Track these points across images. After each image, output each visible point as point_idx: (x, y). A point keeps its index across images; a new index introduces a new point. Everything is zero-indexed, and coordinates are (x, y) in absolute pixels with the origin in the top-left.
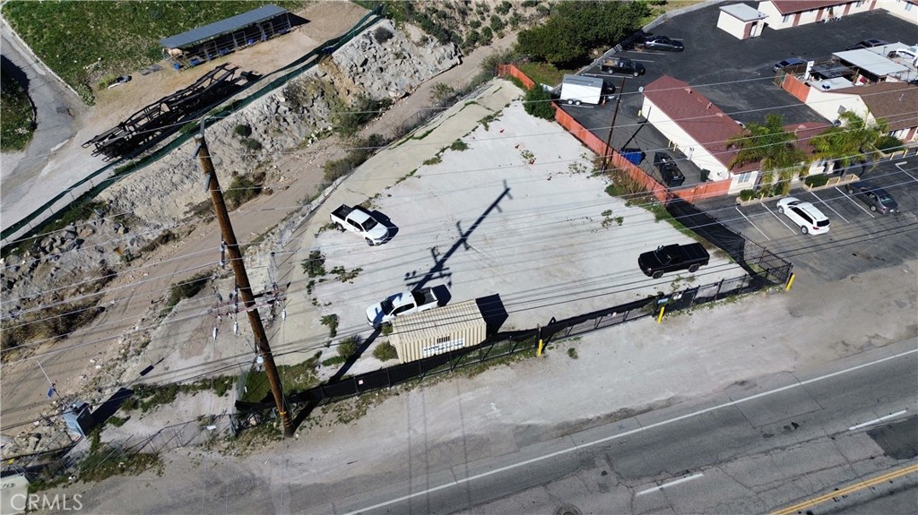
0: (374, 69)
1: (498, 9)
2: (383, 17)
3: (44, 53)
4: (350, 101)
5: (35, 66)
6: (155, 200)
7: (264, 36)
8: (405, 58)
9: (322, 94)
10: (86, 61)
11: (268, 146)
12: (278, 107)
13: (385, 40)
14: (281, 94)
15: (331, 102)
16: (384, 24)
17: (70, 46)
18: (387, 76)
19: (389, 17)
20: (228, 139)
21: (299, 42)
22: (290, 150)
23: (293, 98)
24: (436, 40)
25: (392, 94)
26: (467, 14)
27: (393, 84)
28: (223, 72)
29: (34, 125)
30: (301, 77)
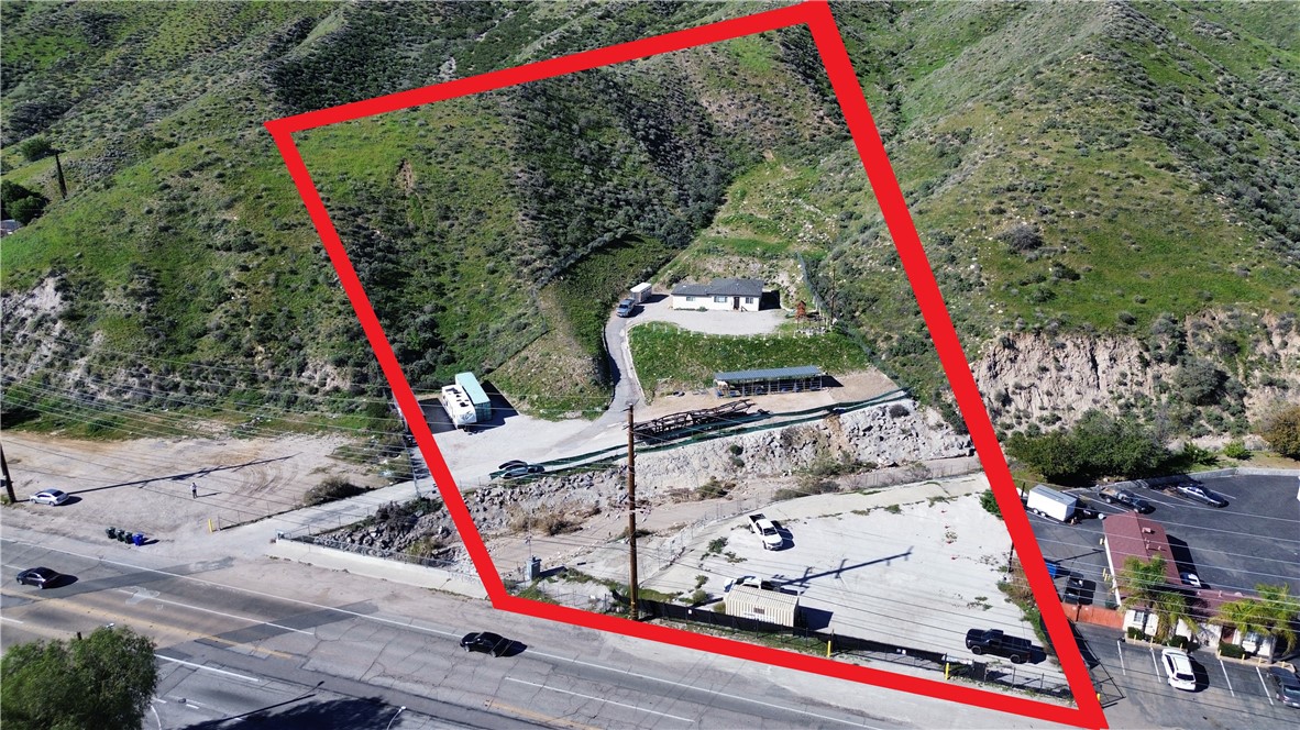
0: (874, 436)
1: (1042, 419)
2: (908, 396)
3: (639, 365)
4: (837, 454)
5: (629, 371)
6: (649, 476)
7: (795, 388)
8: (911, 435)
9: (815, 442)
10: (661, 375)
11: (749, 467)
12: (772, 441)
13: (899, 416)
14: (779, 433)
15: (820, 450)
16: (907, 403)
17: (657, 363)
18: (884, 446)
19: (915, 399)
20: (721, 453)
21: (826, 397)
22: (764, 476)
23: (788, 440)
24: (951, 428)
25: (880, 461)
26: (1000, 415)
27: (887, 453)
28: (743, 404)
29: (607, 408)
30: (804, 424)
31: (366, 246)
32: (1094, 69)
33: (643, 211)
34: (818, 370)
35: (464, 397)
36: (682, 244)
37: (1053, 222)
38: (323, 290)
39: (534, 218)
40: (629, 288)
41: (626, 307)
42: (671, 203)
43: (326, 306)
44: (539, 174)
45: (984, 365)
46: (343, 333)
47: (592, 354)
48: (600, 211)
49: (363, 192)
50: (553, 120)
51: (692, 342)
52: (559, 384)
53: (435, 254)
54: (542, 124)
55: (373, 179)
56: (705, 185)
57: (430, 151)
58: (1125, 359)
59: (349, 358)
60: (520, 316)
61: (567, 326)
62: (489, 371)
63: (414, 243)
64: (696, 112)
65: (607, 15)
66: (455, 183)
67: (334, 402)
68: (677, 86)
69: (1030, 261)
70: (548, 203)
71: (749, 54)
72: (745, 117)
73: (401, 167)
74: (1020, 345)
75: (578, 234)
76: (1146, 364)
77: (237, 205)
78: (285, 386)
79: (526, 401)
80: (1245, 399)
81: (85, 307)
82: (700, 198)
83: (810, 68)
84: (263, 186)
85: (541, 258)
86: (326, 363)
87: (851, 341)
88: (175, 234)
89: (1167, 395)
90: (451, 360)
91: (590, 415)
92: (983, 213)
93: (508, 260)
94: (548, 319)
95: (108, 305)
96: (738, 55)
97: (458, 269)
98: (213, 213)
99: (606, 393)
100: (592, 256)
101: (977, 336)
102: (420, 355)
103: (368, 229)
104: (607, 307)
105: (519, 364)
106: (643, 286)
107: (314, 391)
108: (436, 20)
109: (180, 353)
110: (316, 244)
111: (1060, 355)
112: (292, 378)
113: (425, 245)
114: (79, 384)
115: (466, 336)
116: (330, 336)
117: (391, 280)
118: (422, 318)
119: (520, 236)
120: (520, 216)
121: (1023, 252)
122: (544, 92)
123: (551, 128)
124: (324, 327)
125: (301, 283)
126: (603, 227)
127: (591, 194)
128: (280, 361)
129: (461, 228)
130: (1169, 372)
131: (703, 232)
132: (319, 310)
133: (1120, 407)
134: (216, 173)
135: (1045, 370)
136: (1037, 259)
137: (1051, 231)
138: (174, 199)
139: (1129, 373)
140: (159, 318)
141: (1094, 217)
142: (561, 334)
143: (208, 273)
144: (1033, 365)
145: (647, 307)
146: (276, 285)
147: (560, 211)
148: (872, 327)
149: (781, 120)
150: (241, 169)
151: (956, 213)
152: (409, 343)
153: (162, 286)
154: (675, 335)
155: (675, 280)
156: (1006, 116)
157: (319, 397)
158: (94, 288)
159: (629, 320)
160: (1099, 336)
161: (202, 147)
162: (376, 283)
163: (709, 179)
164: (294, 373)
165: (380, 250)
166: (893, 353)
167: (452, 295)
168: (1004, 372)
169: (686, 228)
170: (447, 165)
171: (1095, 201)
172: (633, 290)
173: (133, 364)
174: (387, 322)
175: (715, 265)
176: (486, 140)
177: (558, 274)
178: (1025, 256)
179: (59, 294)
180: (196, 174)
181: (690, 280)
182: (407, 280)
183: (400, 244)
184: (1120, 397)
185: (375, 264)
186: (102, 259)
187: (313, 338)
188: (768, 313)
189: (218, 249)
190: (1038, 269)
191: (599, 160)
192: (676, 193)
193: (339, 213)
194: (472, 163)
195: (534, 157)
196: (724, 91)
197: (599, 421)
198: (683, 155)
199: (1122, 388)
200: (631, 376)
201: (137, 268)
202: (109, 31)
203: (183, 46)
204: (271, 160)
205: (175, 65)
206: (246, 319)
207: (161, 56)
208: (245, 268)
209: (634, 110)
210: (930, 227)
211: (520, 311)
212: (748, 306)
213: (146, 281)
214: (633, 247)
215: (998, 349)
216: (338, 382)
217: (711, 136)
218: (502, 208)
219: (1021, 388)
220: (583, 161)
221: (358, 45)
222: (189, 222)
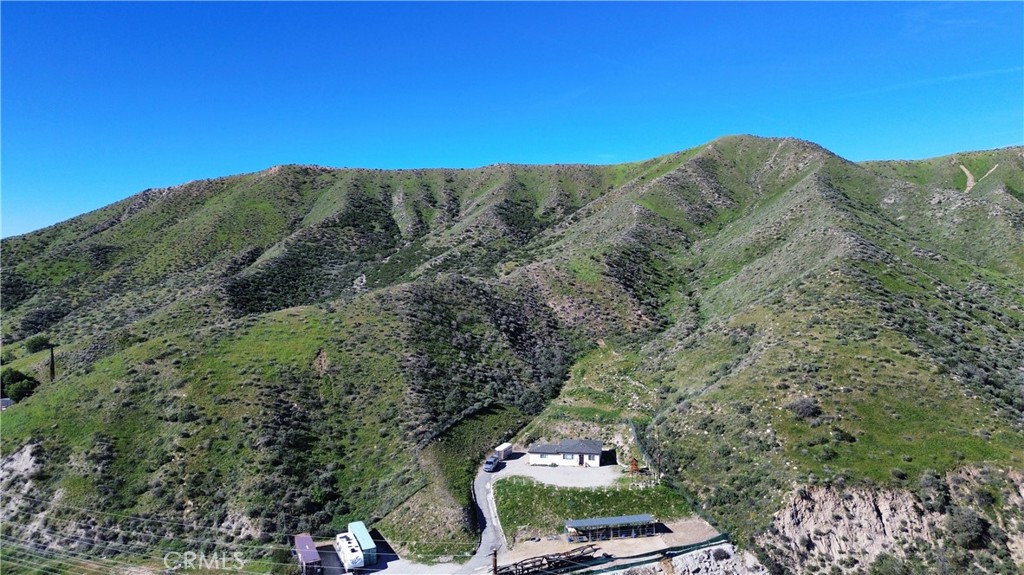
1: (842, 562)
2: (725, 537)
3: (502, 513)
5: (494, 520)
7: (633, 534)
10: (521, 523)
13: (722, 559)
16: (727, 547)
17: (517, 512)
19: (734, 544)
21: (659, 542)
24: (766, 570)
26: (807, 558)
28: (590, 549)
29: (474, 553)
30: (642, 567)
31: (285, 415)
32: (842, 282)
33: (505, 385)
34: (651, 518)
35: (354, 543)
36: (536, 411)
37: (828, 395)
38: (247, 452)
39: (419, 392)
40: (494, 447)
41: (490, 463)
42: (527, 379)
43: (248, 466)
44: (425, 359)
45: (788, 513)
46: (260, 488)
47: (463, 505)
48: (472, 386)
49: (287, 375)
50: (437, 318)
51: (546, 493)
52: (435, 531)
53: (339, 422)
54: (428, 321)
55: (295, 363)
56: (553, 365)
57: (342, 342)
58: (903, 509)
59: (262, 510)
60: (404, 472)
61: (442, 480)
62: (377, 520)
63: (323, 414)
64: (545, 311)
65: (479, 244)
66: (359, 366)
67: (246, 549)
68: (530, 294)
69: (814, 426)
70: (431, 380)
71: (583, 270)
72: (582, 315)
73: (318, 354)
74: (815, 496)
75: (454, 404)
76: (921, 513)
77: (186, 385)
78: (206, 536)
79: (407, 546)
80: (1008, 544)
81: (53, 469)
82: (550, 375)
83: (629, 280)
84: (209, 370)
85: (423, 424)
86: (243, 514)
87: (676, 492)
88: (134, 408)
89: (942, 540)
90: (345, 511)
91: (460, 559)
92: (772, 388)
93: (397, 425)
94: (427, 475)
95: (71, 467)
96: (575, 271)
97: (357, 433)
98: (167, 392)
99: (474, 539)
100: (464, 421)
101: (779, 488)
102: (320, 507)
103: (287, 402)
104: (476, 463)
105: (402, 514)
106: (505, 446)
107: (230, 539)
108: (353, 249)
109: (123, 507)
110: (245, 415)
111: (850, 506)
112: (213, 529)
113: (332, 415)
114: (36, 535)
115: (359, 490)
116: (249, 491)
117: (303, 444)
118: (326, 475)
119: (408, 406)
120: (409, 390)
121: (807, 419)
122: (431, 298)
123: (436, 323)
124: (244, 484)
125: (230, 447)
126: (473, 398)
127: (464, 372)
128: (205, 514)
129: (362, 401)
130: (941, 520)
131: (553, 402)
132: (241, 469)
133: (906, 551)
134: (174, 360)
135: (838, 518)
136: (819, 425)
137: (827, 403)
138: (138, 381)
139: (908, 521)
140: (110, 478)
141: (859, 392)
142: (438, 486)
143: (156, 440)
144: (828, 514)
145: (509, 463)
146: (210, 449)
147: (440, 386)
148: (692, 481)
149: (609, 317)
150: (194, 357)
151: (751, 388)
152: (312, 496)
153: (117, 451)
154: (532, 487)
155: (531, 440)
156: (781, 315)
157: (233, 545)
158: (62, 453)
159: (494, 475)
160: (879, 489)
161: (166, 341)
162: (290, 446)
163: (557, 360)
164: (215, 523)
165: (296, 419)
166: (712, 503)
167: (351, 455)
168: (805, 520)
169: (539, 399)
170: (354, 352)
171: (858, 379)
172: (497, 449)
173: (83, 517)
174: (296, 479)
175: (563, 428)
176: (385, 333)
177: (437, 436)
178: (809, 423)
179: (34, 458)
180: (158, 362)
181: (543, 441)
182: (315, 443)
183: (313, 414)
184: (904, 542)
185: (291, 431)
186: (73, 429)
187: (235, 493)
188: (607, 468)
189: (167, 420)
190: (821, 432)
191: (471, 347)
192: (531, 371)
193: (266, 391)
194: (373, 350)
195: (422, 345)
196: (565, 297)
197: (468, 564)
198: (535, 343)
199: (905, 534)
200: (495, 524)
201: (100, 437)
202: (109, 257)
203: (162, 268)
204: (218, 350)
205: (154, 281)
206: (180, 477)
207: (145, 275)
208: (186, 435)
209: (499, 310)
210: (731, 399)
211: (405, 468)
212: (590, 463)
213: (105, 447)
214: (497, 414)
215: (797, 500)
216: (252, 532)
217: (557, 329)
218: (394, 384)
219: (821, 534)
220: (459, 347)
221: (293, 266)
222: (147, 399)
